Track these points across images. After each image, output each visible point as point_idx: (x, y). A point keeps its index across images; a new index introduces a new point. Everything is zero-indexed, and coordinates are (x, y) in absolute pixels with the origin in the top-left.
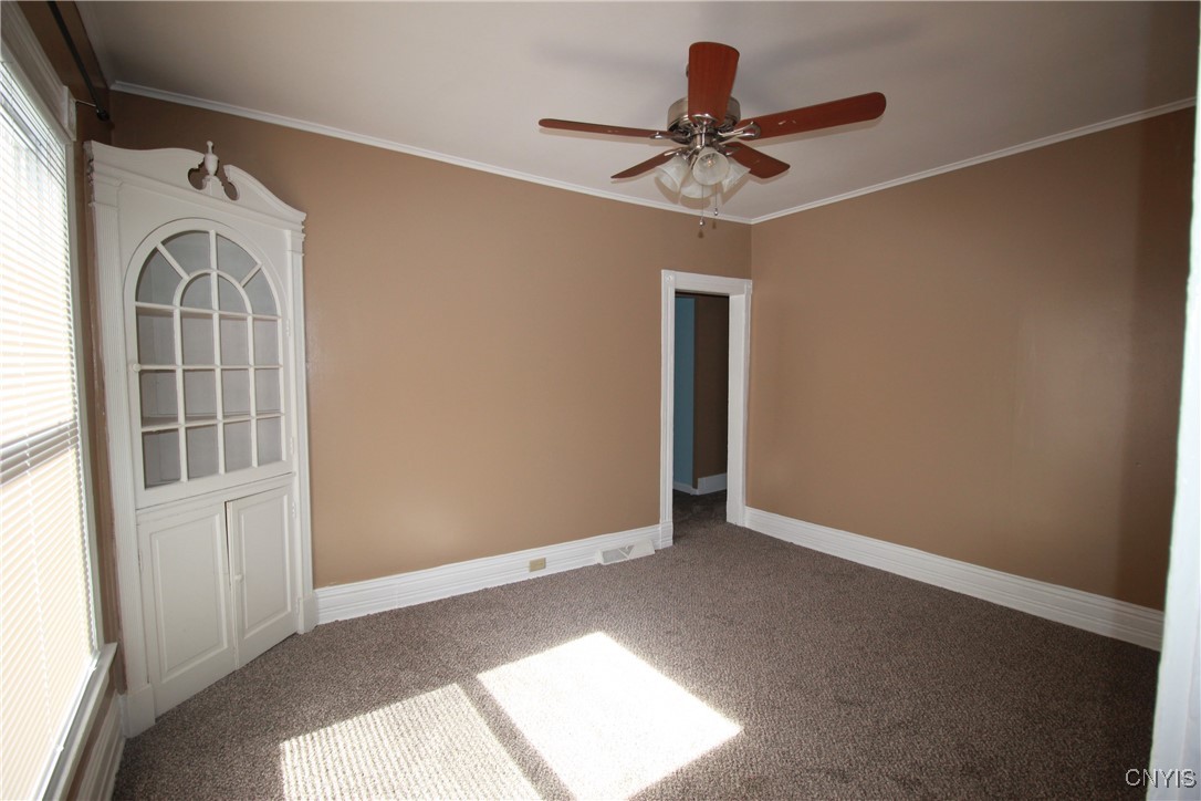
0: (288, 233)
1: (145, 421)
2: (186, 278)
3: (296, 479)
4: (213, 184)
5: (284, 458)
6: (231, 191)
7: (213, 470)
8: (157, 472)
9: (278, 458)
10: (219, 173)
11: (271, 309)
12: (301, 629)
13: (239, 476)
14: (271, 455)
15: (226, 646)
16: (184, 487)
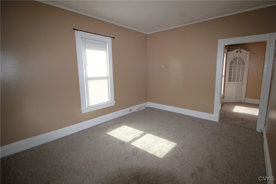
0: (248, 55)
1: (229, 76)
2: (235, 62)
3: (245, 84)
4: (239, 52)
5: (244, 81)
6: (241, 52)
7: (231, 81)
8: (230, 80)
9: (243, 81)
10: (240, 51)
11: (244, 64)
12: (243, 102)
13: (237, 82)
14: (242, 81)
15: (233, 99)
16: (232, 82)
